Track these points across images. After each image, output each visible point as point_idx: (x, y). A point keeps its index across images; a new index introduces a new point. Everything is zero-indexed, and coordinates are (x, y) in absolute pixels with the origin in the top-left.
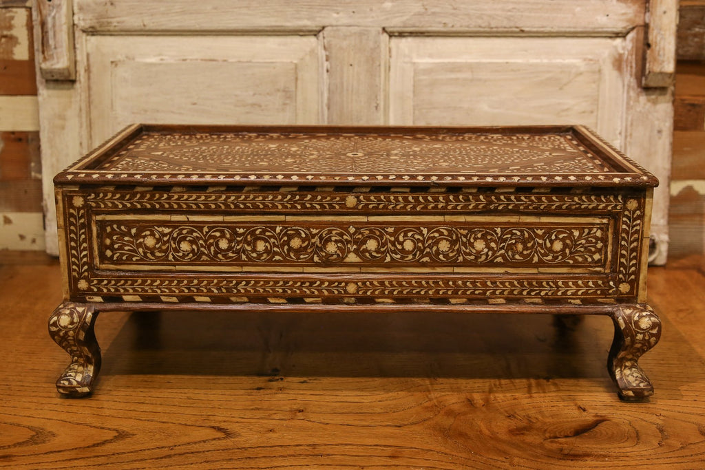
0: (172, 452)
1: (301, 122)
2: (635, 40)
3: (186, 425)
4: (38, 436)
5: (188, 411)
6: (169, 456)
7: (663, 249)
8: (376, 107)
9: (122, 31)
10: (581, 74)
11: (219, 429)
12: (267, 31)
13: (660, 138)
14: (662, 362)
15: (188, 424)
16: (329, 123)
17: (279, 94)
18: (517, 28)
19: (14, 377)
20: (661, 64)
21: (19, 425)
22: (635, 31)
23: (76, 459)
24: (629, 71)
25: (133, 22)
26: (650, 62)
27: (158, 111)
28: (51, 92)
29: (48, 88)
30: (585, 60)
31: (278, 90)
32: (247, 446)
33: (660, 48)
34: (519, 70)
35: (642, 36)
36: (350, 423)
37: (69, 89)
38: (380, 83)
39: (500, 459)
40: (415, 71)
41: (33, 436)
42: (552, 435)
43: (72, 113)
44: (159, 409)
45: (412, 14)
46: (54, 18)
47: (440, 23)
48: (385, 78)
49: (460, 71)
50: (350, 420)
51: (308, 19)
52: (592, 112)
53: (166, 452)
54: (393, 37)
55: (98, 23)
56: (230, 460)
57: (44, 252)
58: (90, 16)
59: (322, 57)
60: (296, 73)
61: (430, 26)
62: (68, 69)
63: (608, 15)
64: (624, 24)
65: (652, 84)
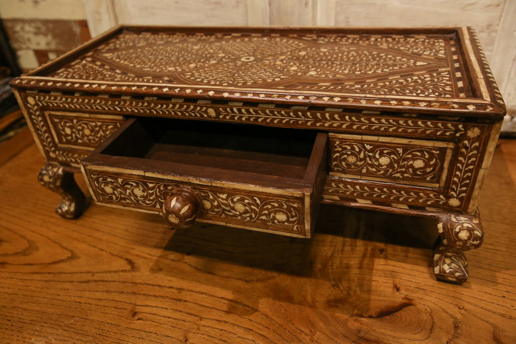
0: (92, 278)
6: (88, 282)
32: (139, 281)
39: (306, 331)
42: (359, 313)
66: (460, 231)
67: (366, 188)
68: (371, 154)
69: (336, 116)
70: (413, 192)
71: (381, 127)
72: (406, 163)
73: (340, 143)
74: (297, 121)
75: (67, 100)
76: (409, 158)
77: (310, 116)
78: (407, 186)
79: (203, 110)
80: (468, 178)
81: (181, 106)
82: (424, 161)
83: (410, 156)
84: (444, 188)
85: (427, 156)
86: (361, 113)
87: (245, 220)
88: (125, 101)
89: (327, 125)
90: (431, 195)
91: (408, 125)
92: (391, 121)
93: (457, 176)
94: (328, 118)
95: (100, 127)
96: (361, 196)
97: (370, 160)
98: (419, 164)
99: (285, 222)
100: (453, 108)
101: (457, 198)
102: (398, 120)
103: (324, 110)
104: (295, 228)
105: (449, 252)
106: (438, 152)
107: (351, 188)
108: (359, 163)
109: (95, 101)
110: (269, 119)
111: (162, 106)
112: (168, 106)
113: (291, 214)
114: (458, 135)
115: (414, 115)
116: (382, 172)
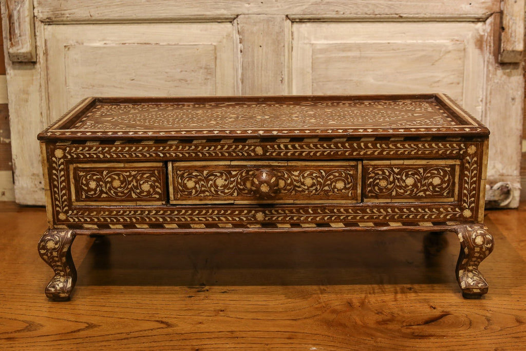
0: (129, 336)
1: (220, 94)
2: (493, 25)
3: (137, 320)
4: (30, 326)
5: (138, 311)
6: (127, 339)
7: (516, 194)
8: (282, 81)
9: (73, 21)
10: (449, 52)
11: (162, 322)
12: (191, 19)
13: (513, 104)
14: (499, 276)
15: (139, 319)
16: (242, 93)
17: (202, 71)
18: (397, 14)
19: (7, 290)
20: (513, 44)
21: (15, 320)
22: (493, 17)
23: (60, 340)
24: (488, 49)
25: (81, 13)
26: (504, 42)
27: (103, 86)
28: (17, 72)
29: (14, 69)
30: (452, 40)
31: (201, 68)
32: (183, 332)
33: (512, 31)
34: (398, 49)
35: (498, 21)
36: (259, 318)
37: (31, 69)
38: (285, 61)
39: (368, 339)
40: (313, 50)
41: (27, 326)
42: (408, 324)
43: (34, 89)
44: (117, 310)
45: (310, 3)
46: (19, 11)
47: (333, 11)
48: (289, 56)
49: (350, 51)
50: (260, 316)
51: (224, 9)
52: (458, 83)
53: (124, 336)
54: (295, 23)
55: (53, 14)
56: (171, 340)
57: (14, 202)
58: (47, 9)
59: (236, 41)
60: (215, 53)
61: (325, 14)
62: (30, 53)
63: (470, 4)
64: (484, 11)
65: (506, 60)
66: (476, 237)
67: (396, 210)
68: (399, 177)
69: (370, 145)
70: (435, 208)
71: (405, 151)
72: (426, 181)
73: (373, 169)
74: (337, 152)
75: (103, 149)
76: (428, 177)
77: (348, 147)
78: (429, 204)
79: (251, 149)
80: (474, 189)
81: (230, 147)
82: (440, 178)
83: (429, 175)
84: (458, 201)
85: (442, 174)
86: (389, 140)
87: (311, 194)
88: (171, 146)
89: (362, 153)
90: (449, 209)
91: (425, 148)
92: (412, 145)
93: (465, 188)
94: (364, 148)
95: (134, 177)
96: (393, 219)
97: (398, 182)
98: (436, 181)
99: (343, 189)
100: (456, 130)
101: (469, 209)
102: (418, 144)
103: (360, 140)
104: (350, 195)
105: (470, 266)
106: (449, 169)
107: (384, 212)
108: (390, 186)
109: (137, 148)
110: (313, 152)
111: (210, 148)
112: (216, 147)
113: (348, 181)
114: (461, 152)
115: (429, 139)
116: (408, 193)
